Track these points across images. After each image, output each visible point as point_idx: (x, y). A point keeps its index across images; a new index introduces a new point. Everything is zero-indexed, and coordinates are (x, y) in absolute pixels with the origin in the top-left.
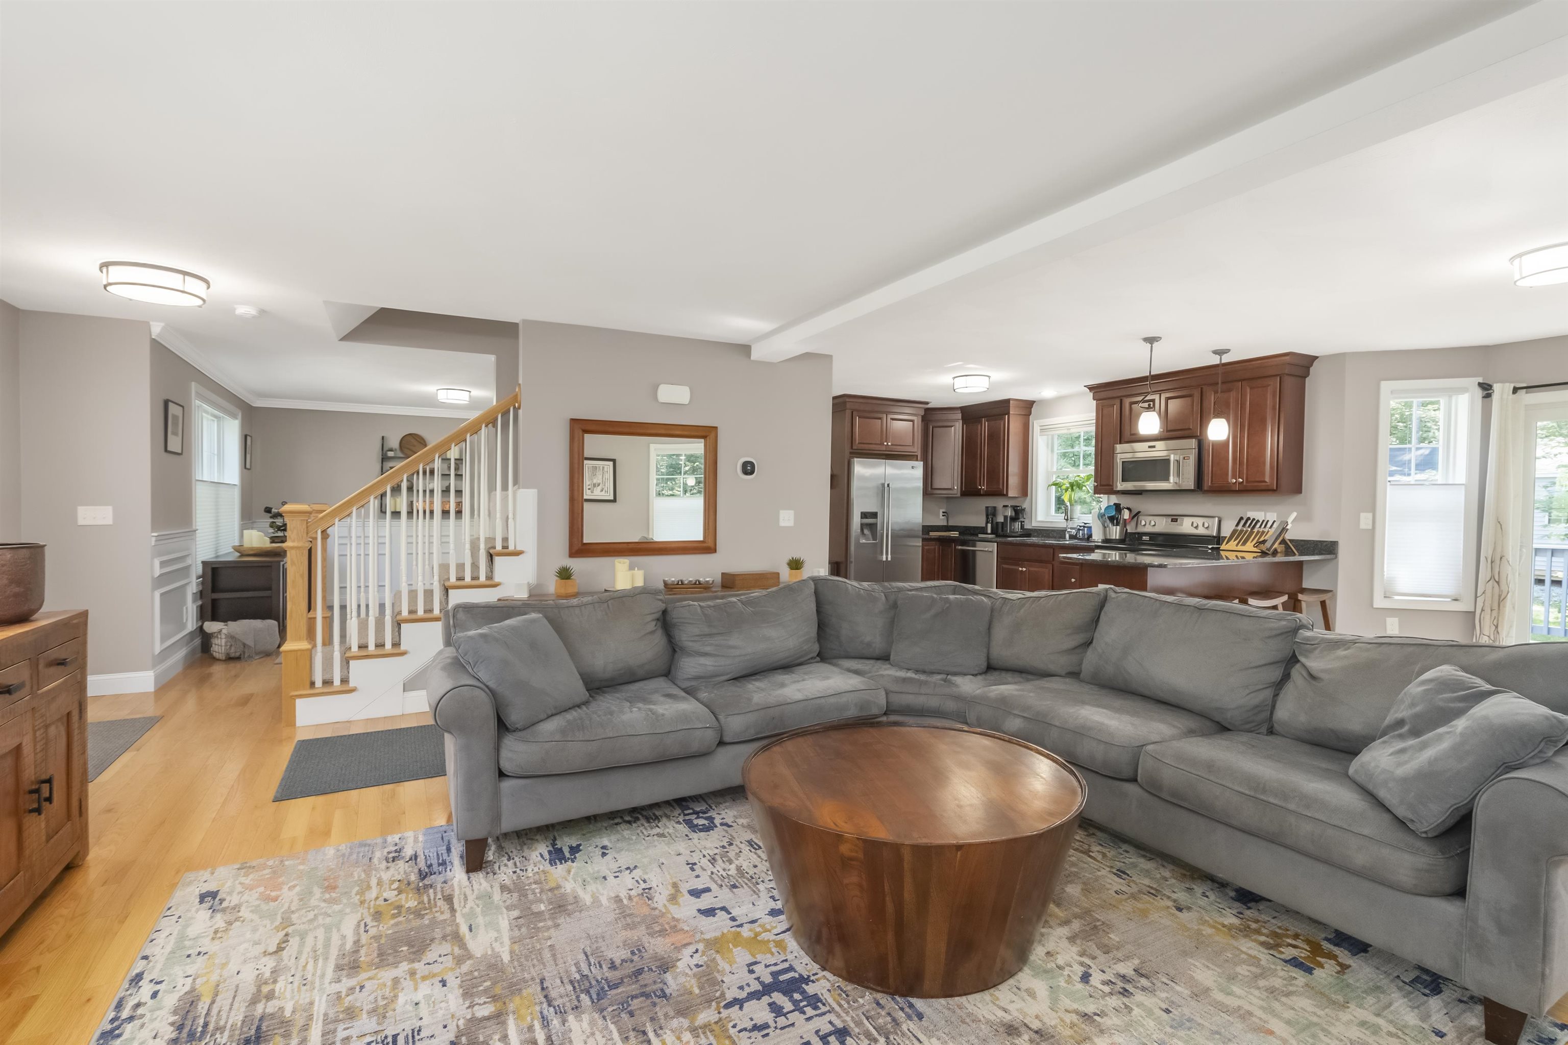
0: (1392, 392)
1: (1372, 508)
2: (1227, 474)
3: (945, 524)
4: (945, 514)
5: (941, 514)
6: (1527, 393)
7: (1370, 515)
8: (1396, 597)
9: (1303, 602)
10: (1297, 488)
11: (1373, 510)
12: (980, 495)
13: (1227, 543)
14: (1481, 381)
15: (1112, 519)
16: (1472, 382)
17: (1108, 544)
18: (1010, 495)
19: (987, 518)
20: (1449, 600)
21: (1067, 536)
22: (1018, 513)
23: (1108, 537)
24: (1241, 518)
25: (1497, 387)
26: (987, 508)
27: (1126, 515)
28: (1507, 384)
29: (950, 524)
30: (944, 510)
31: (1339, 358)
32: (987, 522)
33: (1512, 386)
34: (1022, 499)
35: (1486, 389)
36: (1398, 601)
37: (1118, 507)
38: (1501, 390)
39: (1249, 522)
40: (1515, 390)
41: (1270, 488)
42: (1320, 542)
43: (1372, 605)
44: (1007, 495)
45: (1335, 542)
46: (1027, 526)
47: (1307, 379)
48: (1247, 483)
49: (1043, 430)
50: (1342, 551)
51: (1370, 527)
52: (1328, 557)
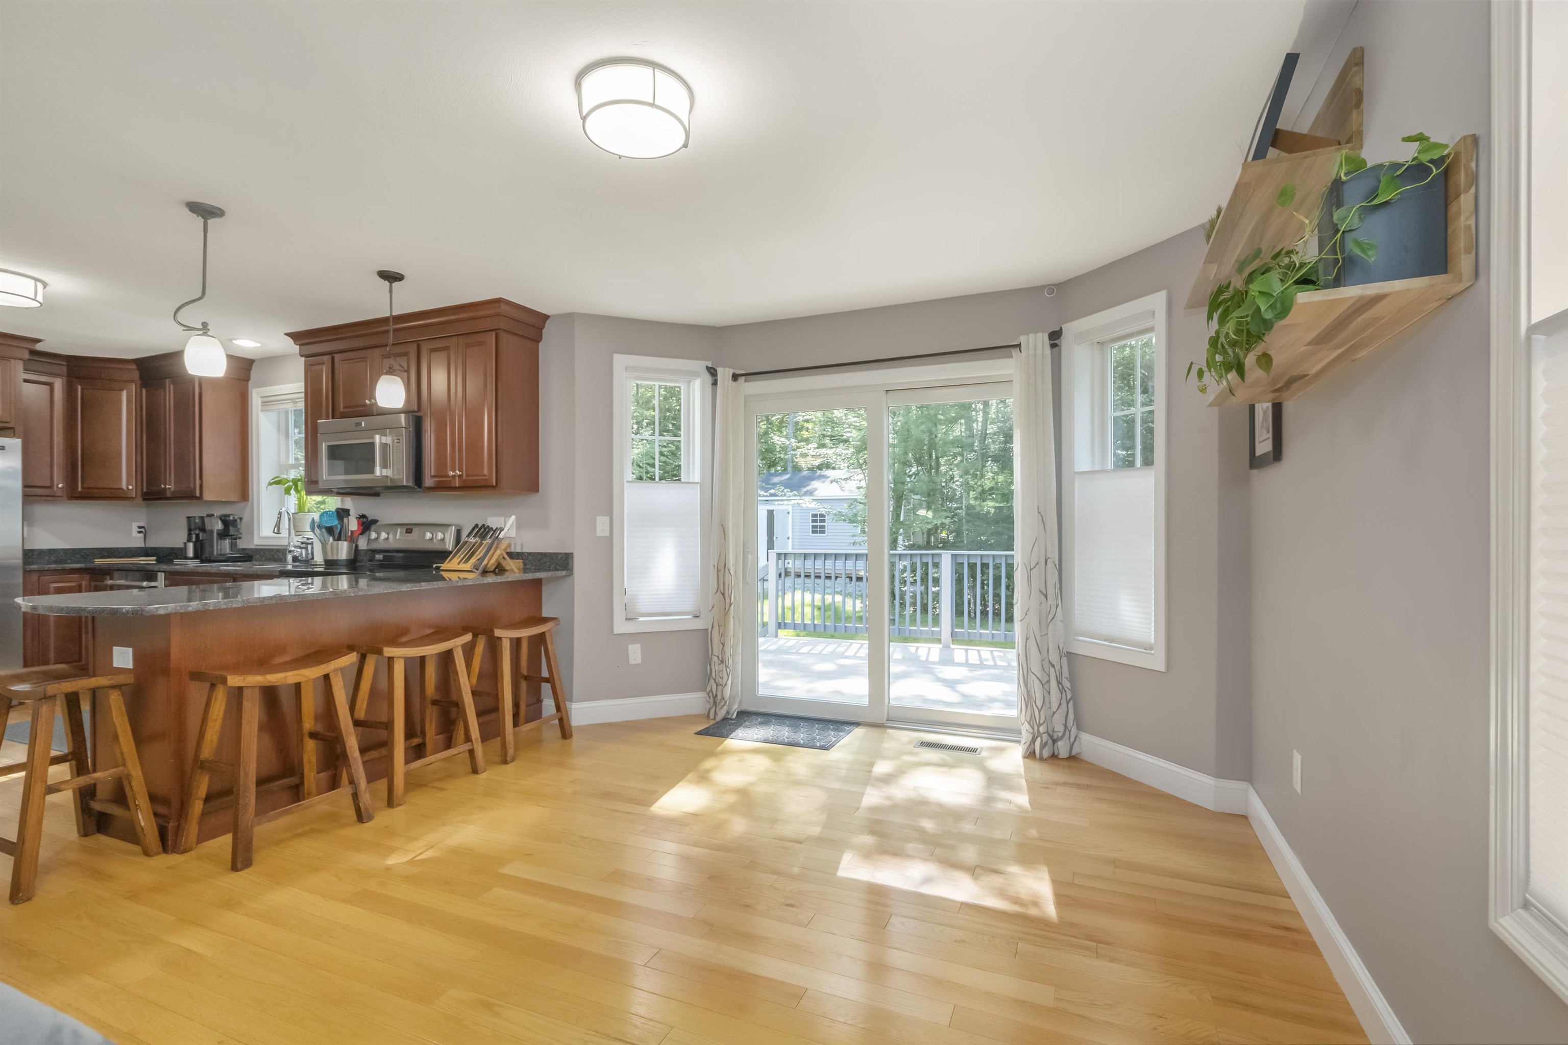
0: (626, 368)
1: (609, 510)
2: (446, 465)
3: (143, 545)
4: (142, 530)
5: (135, 529)
6: (746, 381)
7: (607, 519)
8: (641, 619)
9: (504, 640)
10: (532, 485)
11: (609, 512)
12: (167, 499)
13: (449, 562)
14: (710, 366)
15: (330, 530)
16: (700, 365)
17: (331, 567)
18: (207, 496)
19: (189, 535)
20: (690, 617)
21: (289, 558)
22: (230, 527)
23: (330, 558)
24: (476, 526)
25: (720, 371)
26: (189, 518)
27: (353, 525)
28: (727, 369)
29: (147, 546)
30: (142, 524)
31: (569, 318)
32: (189, 540)
33: (731, 371)
34: (242, 505)
35: (712, 372)
36: (645, 623)
37: (342, 513)
38: (724, 374)
39: (476, 530)
40: (735, 377)
41: (489, 484)
42: (555, 554)
43: (613, 632)
44: (200, 498)
45: (568, 554)
46: (242, 544)
47: (541, 344)
48: (467, 476)
49: (267, 403)
50: (578, 565)
51: (607, 534)
52: (564, 573)
